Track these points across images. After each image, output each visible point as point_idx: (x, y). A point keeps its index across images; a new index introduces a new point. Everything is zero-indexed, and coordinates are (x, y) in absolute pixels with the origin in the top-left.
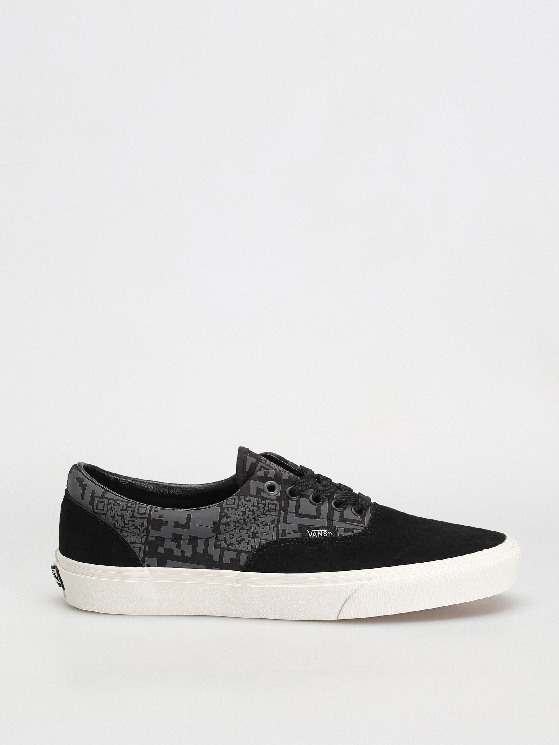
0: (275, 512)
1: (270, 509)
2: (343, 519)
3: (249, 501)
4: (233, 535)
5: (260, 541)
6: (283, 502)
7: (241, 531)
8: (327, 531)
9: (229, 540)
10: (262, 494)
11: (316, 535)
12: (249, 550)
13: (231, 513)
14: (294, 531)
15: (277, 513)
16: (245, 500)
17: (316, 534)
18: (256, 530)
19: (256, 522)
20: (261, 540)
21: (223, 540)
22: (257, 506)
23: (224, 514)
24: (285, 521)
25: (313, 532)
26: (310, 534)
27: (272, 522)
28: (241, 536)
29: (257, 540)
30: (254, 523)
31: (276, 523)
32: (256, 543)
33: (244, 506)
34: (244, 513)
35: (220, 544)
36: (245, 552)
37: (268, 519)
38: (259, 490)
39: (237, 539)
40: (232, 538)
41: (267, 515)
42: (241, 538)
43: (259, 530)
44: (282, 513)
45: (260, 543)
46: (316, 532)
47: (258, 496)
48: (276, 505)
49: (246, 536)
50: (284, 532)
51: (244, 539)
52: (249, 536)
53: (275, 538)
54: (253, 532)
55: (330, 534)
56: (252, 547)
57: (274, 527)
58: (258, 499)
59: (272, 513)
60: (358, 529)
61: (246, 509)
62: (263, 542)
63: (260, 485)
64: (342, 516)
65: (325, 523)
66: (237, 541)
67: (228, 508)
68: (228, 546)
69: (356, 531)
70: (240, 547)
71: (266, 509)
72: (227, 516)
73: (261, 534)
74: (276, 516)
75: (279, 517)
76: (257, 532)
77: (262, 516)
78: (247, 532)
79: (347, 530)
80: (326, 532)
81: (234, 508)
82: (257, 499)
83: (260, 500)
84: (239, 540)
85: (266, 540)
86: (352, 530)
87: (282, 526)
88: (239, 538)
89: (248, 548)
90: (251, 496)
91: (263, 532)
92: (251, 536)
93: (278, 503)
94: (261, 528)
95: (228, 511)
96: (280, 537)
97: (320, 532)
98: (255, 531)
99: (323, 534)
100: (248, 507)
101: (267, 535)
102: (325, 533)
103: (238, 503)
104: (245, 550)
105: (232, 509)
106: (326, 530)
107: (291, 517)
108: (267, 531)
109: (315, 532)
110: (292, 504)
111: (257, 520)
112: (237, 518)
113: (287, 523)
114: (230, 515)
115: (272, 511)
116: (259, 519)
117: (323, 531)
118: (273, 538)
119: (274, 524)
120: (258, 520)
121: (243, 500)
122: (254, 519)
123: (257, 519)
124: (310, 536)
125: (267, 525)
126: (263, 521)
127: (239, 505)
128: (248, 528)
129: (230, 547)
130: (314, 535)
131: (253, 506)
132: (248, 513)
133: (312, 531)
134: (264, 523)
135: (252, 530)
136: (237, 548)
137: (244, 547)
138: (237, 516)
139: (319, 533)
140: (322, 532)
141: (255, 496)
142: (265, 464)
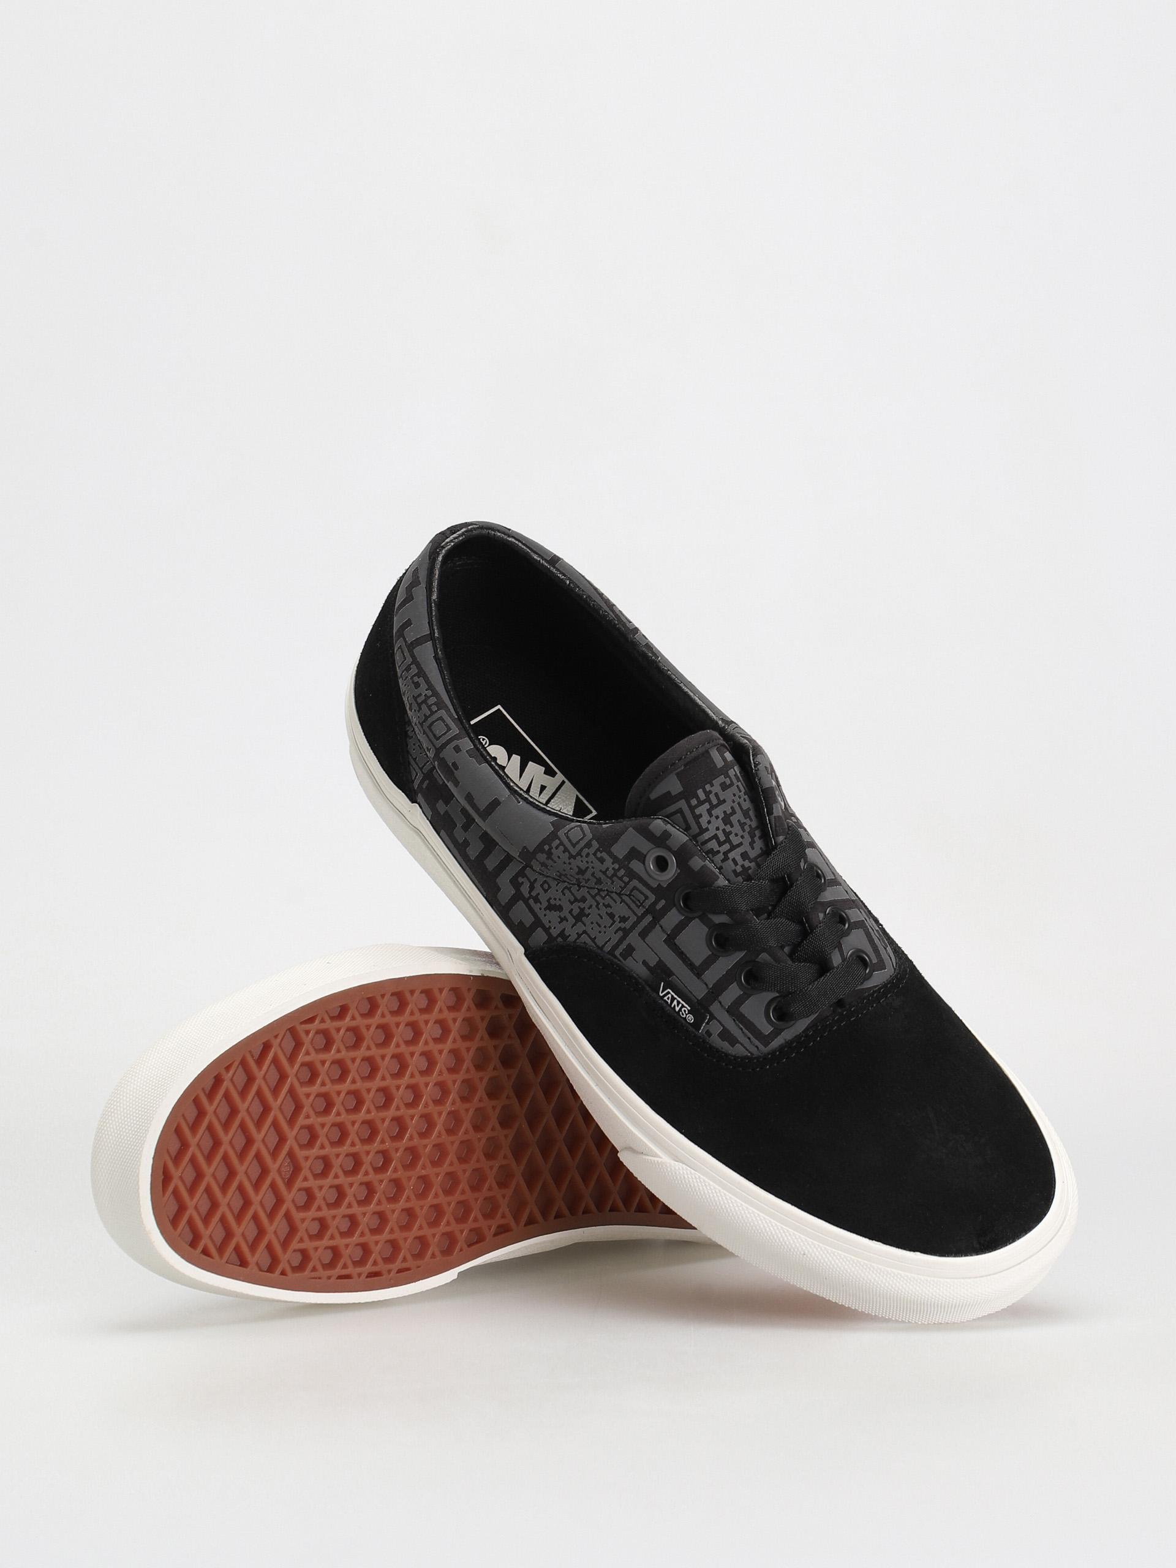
0: (639, 907)
1: (634, 896)
2: (734, 1011)
3: (602, 860)
4: (550, 887)
5: (582, 934)
6: (663, 902)
7: (566, 891)
8: (690, 1012)
9: (538, 889)
10: (635, 865)
12: (555, 933)
13: (559, 857)
14: (645, 963)
15: (640, 911)
16: (595, 854)
17: (670, 999)
18: (589, 909)
19: (598, 898)
20: (585, 932)
21: (529, 881)
22: (611, 878)
23: (546, 847)
24: (643, 935)
25: (669, 993)
26: (662, 992)
27: (624, 919)
28: (560, 900)
29: (580, 928)
30: (594, 897)
31: (628, 925)
32: (572, 933)
33: (587, 862)
34: (581, 872)
35: (523, 883)
36: (547, 930)
37: (620, 910)
38: (635, 854)
39: (550, 898)
40: (546, 891)
41: (623, 901)
42: (558, 903)
43: (594, 912)
44: (649, 918)
45: (579, 935)
46: (672, 996)
47: (624, 862)
48: (646, 898)
49: (567, 907)
50: (630, 950)
51: (559, 908)
52: (572, 910)
53: (608, 948)
54: (582, 910)
55: (691, 1018)
56: (562, 934)
57: (620, 929)
58: (619, 869)
59: (633, 906)
60: (745, 1047)
61: (588, 868)
62: (584, 938)
63: (643, 845)
64: (740, 1001)
65: (700, 991)
66: (548, 901)
67: (561, 844)
68: (531, 897)
69: (738, 1050)
70: (545, 915)
71: (627, 891)
72: (549, 854)
73: (592, 923)
74: (636, 914)
75: (640, 919)
76: (589, 914)
77: (614, 896)
78: (574, 902)
79: (725, 1035)
80: (687, 1012)
81: (569, 853)
82: (616, 866)
83: (622, 872)
84: (553, 902)
85: (593, 940)
86: (733, 1041)
87: (634, 938)
88: (555, 899)
89: (555, 928)
90: (611, 854)
91: (597, 923)
92: (576, 912)
93: (652, 898)
94: (599, 915)
95: (557, 848)
96: (617, 953)
97: (679, 1003)
98: (587, 911)
99: (680, 1010)
100: (593, 868)
101: (600, 932)
102: (685, 1011)
103: (581, 850)
104: (550, 927)
105: (566, 850)
106: (689, 1008)
107: (657, 937)
108: (605, 927)
110: (673, 917)
111: (601, 896)
112: (564, 870)
113: (644, 941)
114: (554, 857)
115: (634, 902)
116: (606, 896)
117: (683, 1006)
118: (604, 946)
119: (622, 925)
120: (603, 898)
121: (592, 851)
122: (596, 891)
123: (603, 894)
124: (661, 995)
125: (611, 916)
126: (608, 906)
127: (579, 854)
128: (579, 896)
129: (531, 901)
130: (666, 998)
131: (604, 873)
132: (588, 875)
133: (669, 990)
134: (609, 910)
135: (582, 905)
136: (541, 914)
137: (550, 922)
138: (567, 867)
140: (680, 1005)
141: (615, 859)
142: (692, 809)
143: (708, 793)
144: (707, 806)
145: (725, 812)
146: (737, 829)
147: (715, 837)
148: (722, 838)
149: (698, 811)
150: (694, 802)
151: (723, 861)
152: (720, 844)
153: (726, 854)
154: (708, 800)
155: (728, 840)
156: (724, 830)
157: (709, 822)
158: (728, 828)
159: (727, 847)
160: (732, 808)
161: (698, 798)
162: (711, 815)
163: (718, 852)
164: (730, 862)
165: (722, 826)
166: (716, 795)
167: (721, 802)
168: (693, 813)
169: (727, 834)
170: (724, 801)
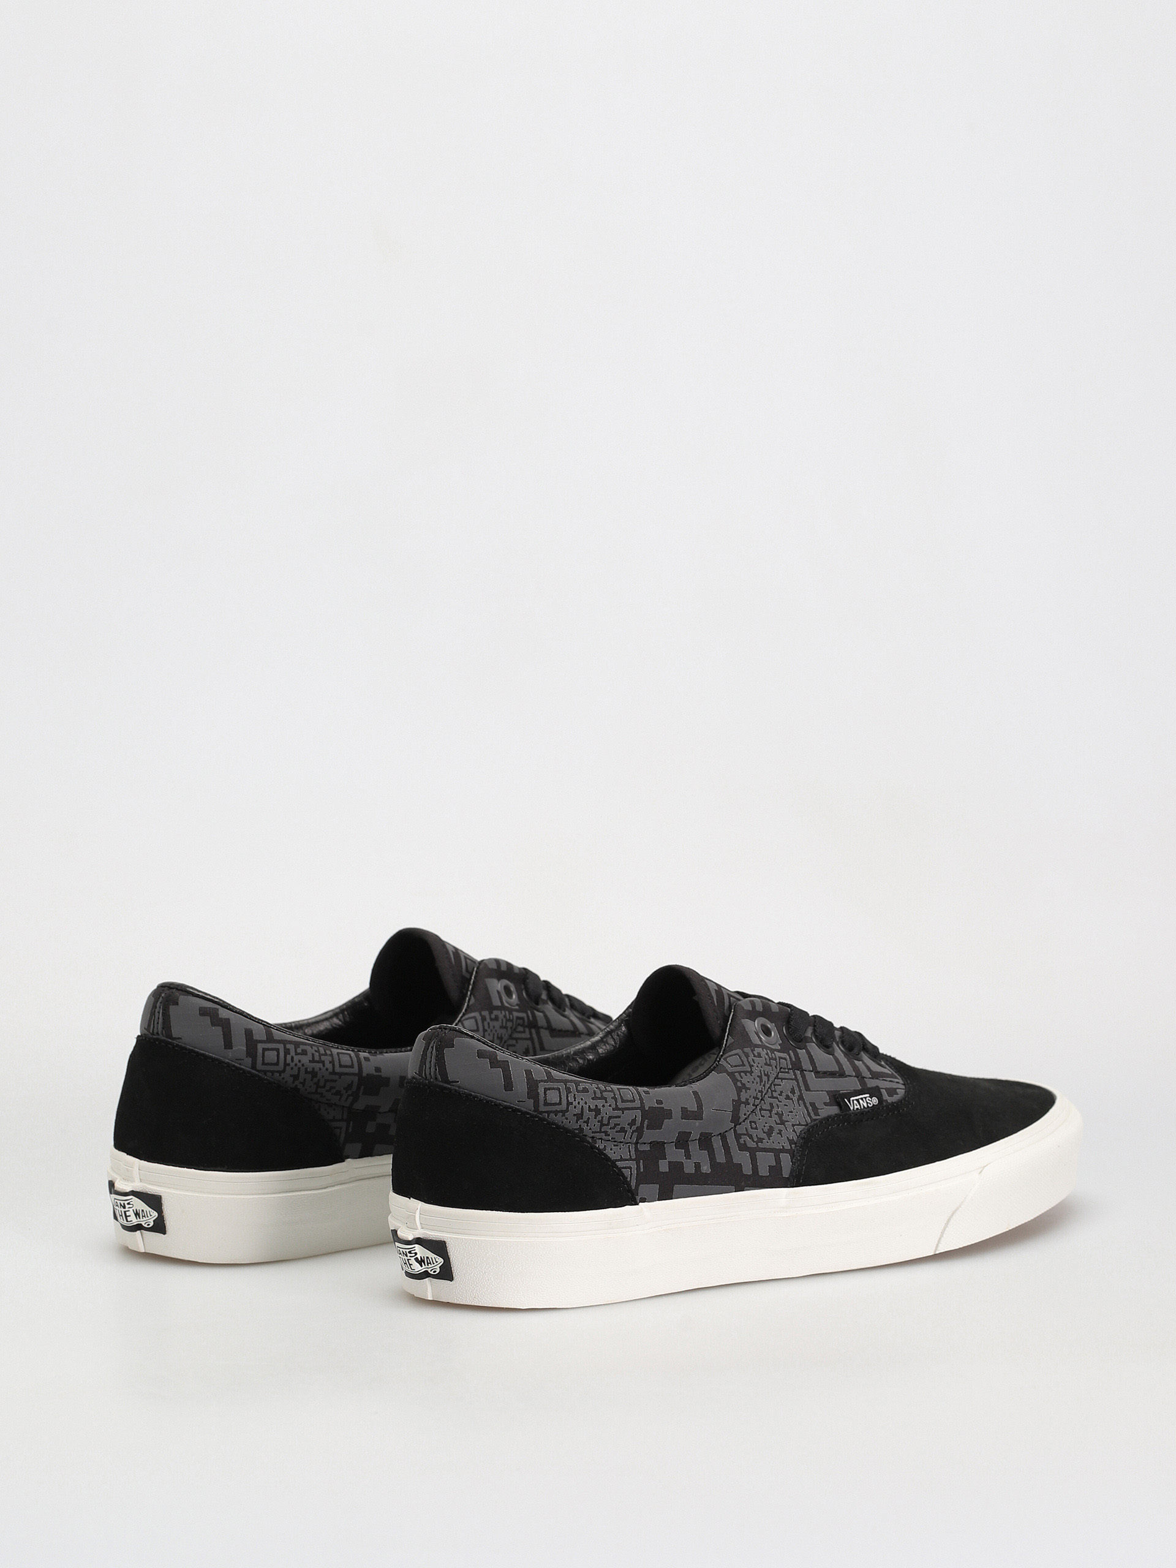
0: (789, 1072)
1: (782, 1068)
3: (759, 1055)
4: (754, 1122)
5: (795, 1129)
6: (791, 1053)
7: (761, 1112)
8: (870, 1097)
9: (753, 1133)
11: (858, 1107)
12: (788, 1147)
13: (748, 1082)
14: (825, 1104)
15: (792, 1074)
16: (754, 1055)
17: (857, 1104)
18: (779, 1109)
19: (772, 1092)
20: (793, 1126)
21: (745, 1135)
22: (770, 1064)
24: (807, 1088)
25: (853, 1100)
26: (851, 1106)
27: (793, 1092)
28: (766, 1123)
29: (789, 1127)
30: (771, 1095)
31: (798, 1092)
32: (791, 1134)
34: (761, 1078)
35: (745, 1141)
36: (784, 1151)
37: (786, 1087)
38: (757, 1036)
39: (763, 1129)
40: (756, 1128)
41: (782, 1079)
42: (768, 1126)
43: (783, 1108)
44: (798, 1073)
46: (856, 1100)
47: (764, 1046)
48: (785, 1060)
49: (772, 1123)
50: (814, 1107)
51: (771, 1129)
52: (776, 1120)
53: (809, 1120)
54: (777, 1113)
55: (875, 1101)
56: (790, 1141)
57: (799, 1101)
59: (787, 1075)
61: (760, 1071)
62: (799, 1129)
63: (752, 1026)
64: (867, 1068)
65: (855, 1084)
69: (901, 1093)
71: (778, 1068)
72: (744, 1086)
73: (789, 1115)
74: (793, 1080)
75: (797, 1081)
76: (782, 1111)
77: (777, 1081)
78: (770, 1113)
82: (765, 1051)
83: (769, 1053)
84: (766, 1129)
85: (800, 1124)
86: (895, 1091)
87: (807, 1096)
88: (765, 1126)
89: (784, 1144)
90: (757, 1046)
91: (790, 1112)
93: (786, 1056)
94: (785, 1105)
96: (813, 1116)
97: (862, 1099)
99: (867, 1103)
100: (761, 1067)
101: (796, 1116)
102: (869, 1100)
103: (748, 1061)
106: (868, 1095)
107: (812, 1079)
108: (794, 1109)
109: (855, 1102)
110: (802, 1056)
111: (772, 1089)
112: (755, 1090)
113: (811, 1091)
115: (785, 1072)
116: (775, 1088)
117: (865, 1098)
119: (797, 1096)
120: (775, 1091)
123: (771, 1086)
124: (852, 1109)
125: (788, 1098)
126: (782, 1092)
127: (750, 1066)
129: (759, 1145)
130: (856, 1107)
131: (767, 1064)
133: (852, 1099)
134: (784, 1095)
137: (779, 1143)
139: (861, 1101)
140: (864, 1099)
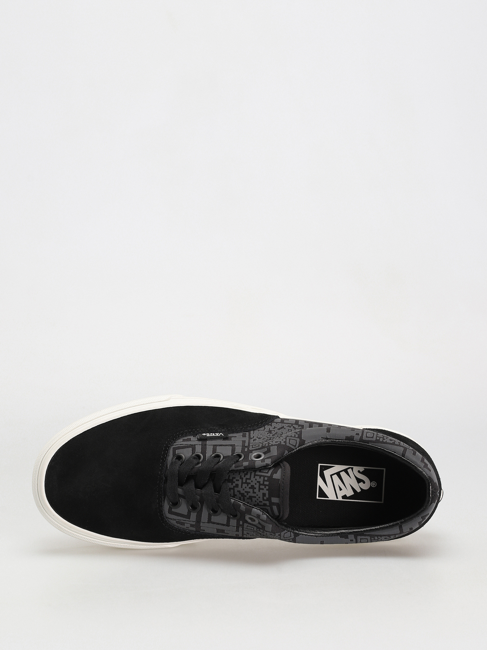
2: (193, 447)
8: (206, 435)
17: (216, 434)
20: (264, 430)
26: (221, 434)
45: (264, 428)
48: (253, 448)
49: (277, 431)
53: (252, 432)
54: (271, 433)
55: (204, 434)
60: (180, 442)
62: (263, 428)
63: (268, 455)
66: (285, 428)
67: (295, 437)
68: (292, 426)
70: (282, 425)
76: (267, 434)
79: (190, 440)
86: (184, 440)
87: (247, 439)
90: (275, 445)
92: (273, 432)
93: (251, 449)
94: (264, 436)
97: (212, 435)
98: (269, 434)
99: (210, 434)
102: (208, 435)
105: (291, 436)
118: (254, 431)
120: (267, 439)
126: (263, 439)
127: (286, 439)
128: (276, 435)
130: (218, 434)
141: (272, 445)
142: (264, 477)
143: (265, 486)
144: (262, 483)
145: (255, 488)
146: (247, 489)
147: (250, 479)
148: (248, 481)
149: (262, 478)
150: (266, 479)
151: (241, 476)
152: (247, 479)
153: (242, 479)
154: (263, 484)
155: (246, 483)
156: (250, 483)
157: (256, 480)
158: (250, 486)
159: (244, 481)
160: (255, 493)
161: (266, 481)
162: (258, 482)
163: (245, 476)
164: (239, 478)
165: (252, 484)
166: (263, 489)
167: (260, 489)
168: (263, 476)
169: (248, 484)
170: (259, 491)
